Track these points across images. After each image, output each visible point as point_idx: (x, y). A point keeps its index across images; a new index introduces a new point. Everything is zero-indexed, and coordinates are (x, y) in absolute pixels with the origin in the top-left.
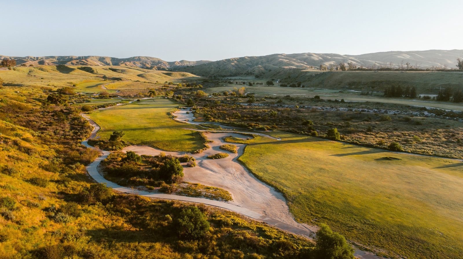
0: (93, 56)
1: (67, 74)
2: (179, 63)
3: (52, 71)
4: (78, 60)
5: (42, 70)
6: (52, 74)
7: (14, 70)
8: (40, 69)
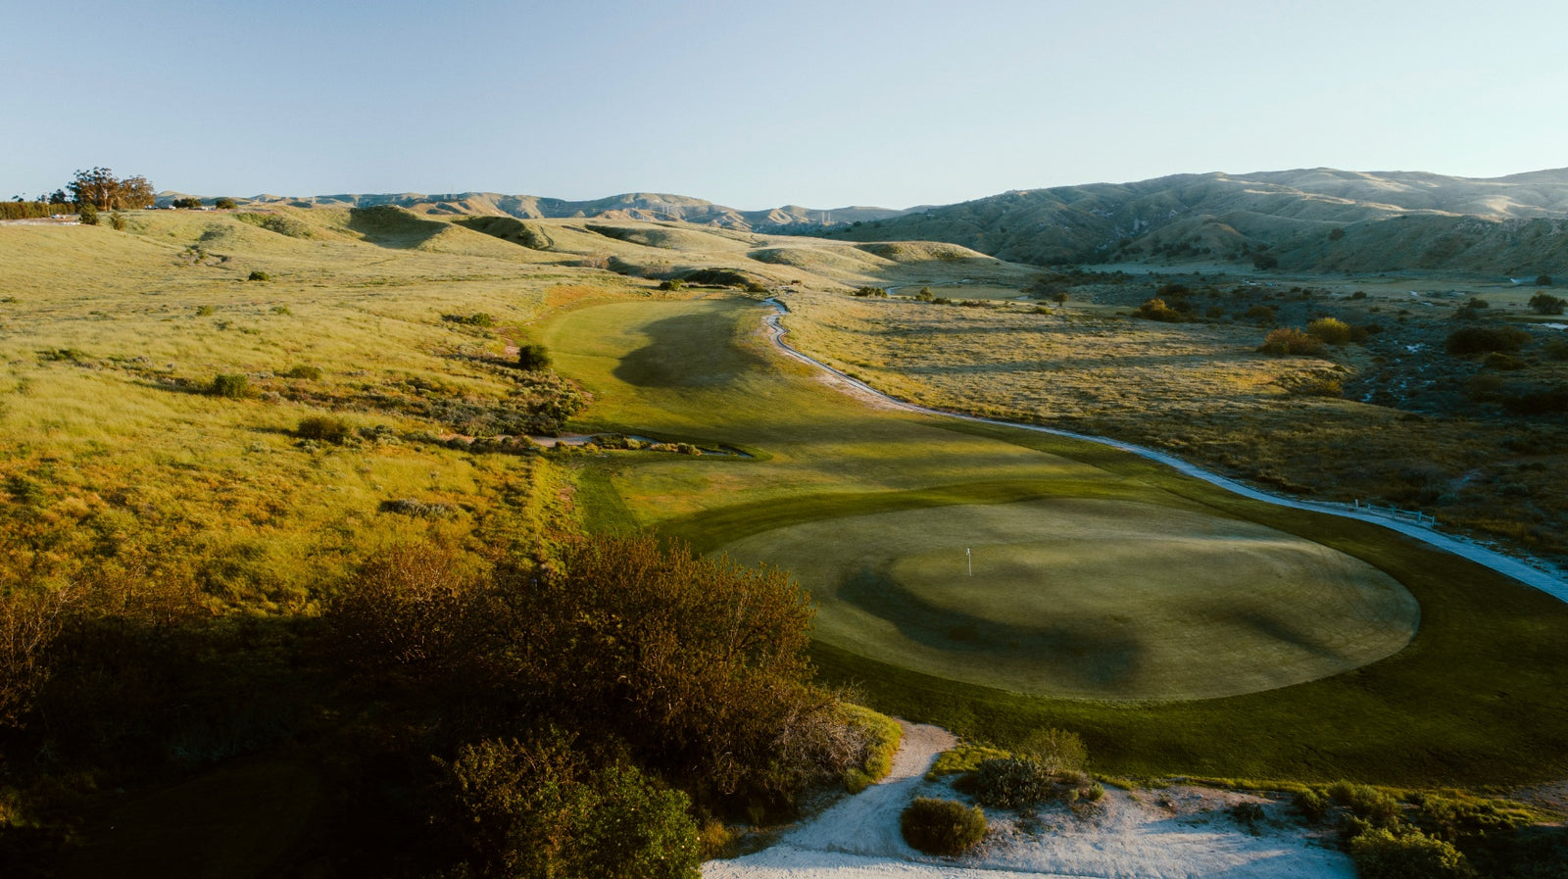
0: (480, 195)
1: (410, 252)
2: (782, 217)
3: (332, 233)
4: (434, 202)
5: (277, 230)
6: (331, 251)
7: (117, 225)
8: (266, 224)
